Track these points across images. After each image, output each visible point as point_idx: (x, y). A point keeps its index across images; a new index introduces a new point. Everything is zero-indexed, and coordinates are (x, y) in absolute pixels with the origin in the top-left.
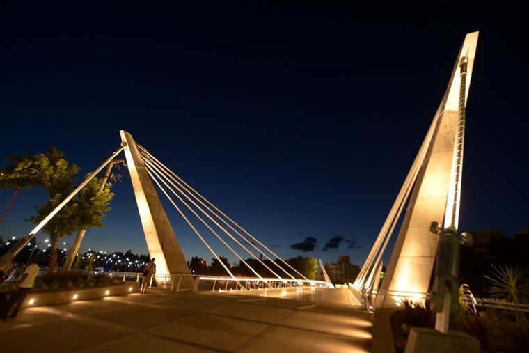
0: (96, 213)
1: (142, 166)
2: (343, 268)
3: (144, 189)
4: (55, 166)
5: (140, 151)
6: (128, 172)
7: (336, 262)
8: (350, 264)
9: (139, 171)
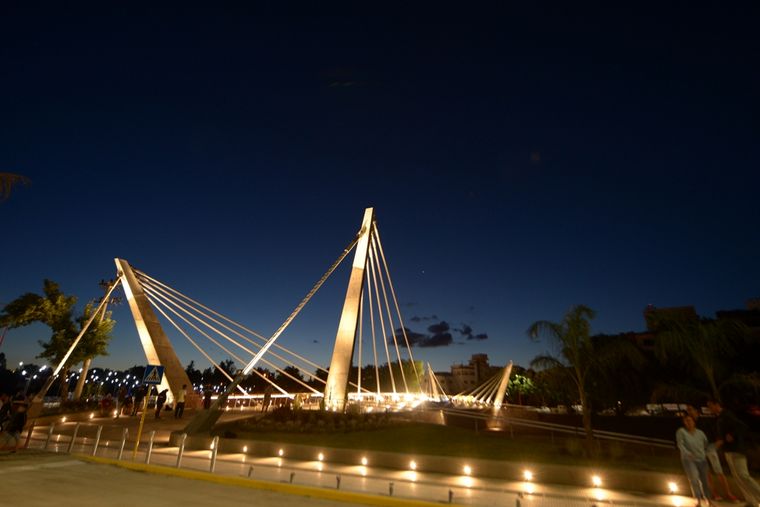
0: (99, 343)
1: (140, 293)
2: (476, 371)
3: (144, 318)
4: (57, 305)
5: (137, 276)
6: (126, 302)
7: (467, 363)
8: (487, 365)
9: (137, 300)
